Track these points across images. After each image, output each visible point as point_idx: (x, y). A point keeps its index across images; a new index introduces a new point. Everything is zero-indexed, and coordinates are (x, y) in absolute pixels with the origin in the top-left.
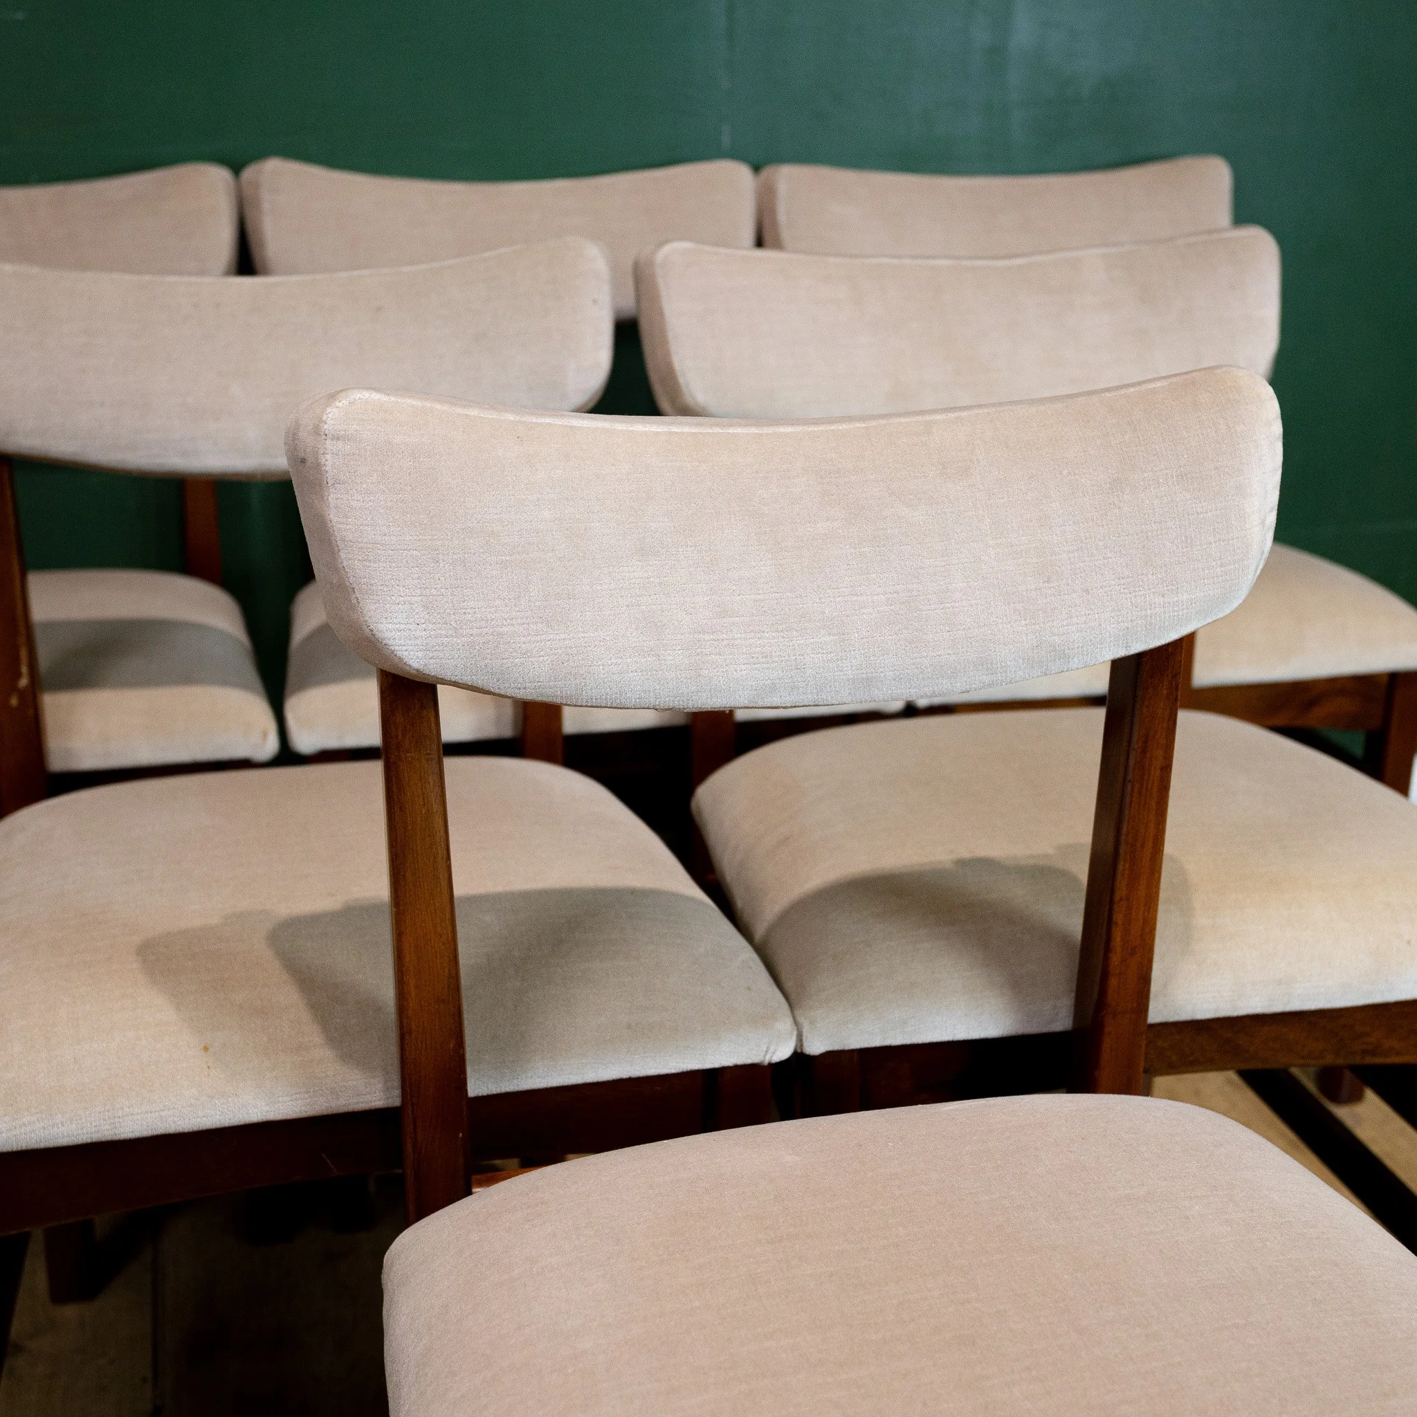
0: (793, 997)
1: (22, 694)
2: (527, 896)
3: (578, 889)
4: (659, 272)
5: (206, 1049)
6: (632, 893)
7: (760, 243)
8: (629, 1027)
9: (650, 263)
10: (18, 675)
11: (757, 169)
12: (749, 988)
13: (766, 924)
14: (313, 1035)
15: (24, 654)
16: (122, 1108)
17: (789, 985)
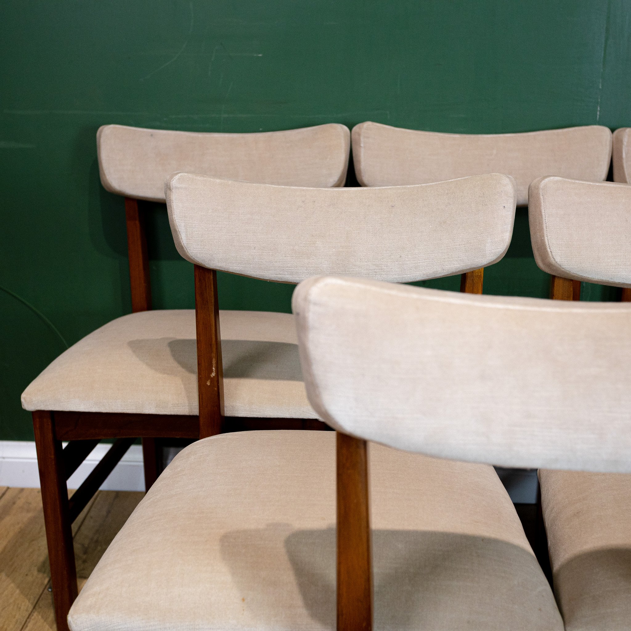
0: (567, 617)
1: (212, 380)
2: (424, 534)
3: (453, 534)
4: (541, 192)
5: (243, 600)
6: (483, 540)
7: (610, 178)
8: (468, 622)
9: (537, 188)
10: (211, 371)
11: (613, 131)
12: (540, 610)
13: (560, 563)
14: (298, 601)
15: (214, 362)
16: (198, 625)
17: (565, 608)
